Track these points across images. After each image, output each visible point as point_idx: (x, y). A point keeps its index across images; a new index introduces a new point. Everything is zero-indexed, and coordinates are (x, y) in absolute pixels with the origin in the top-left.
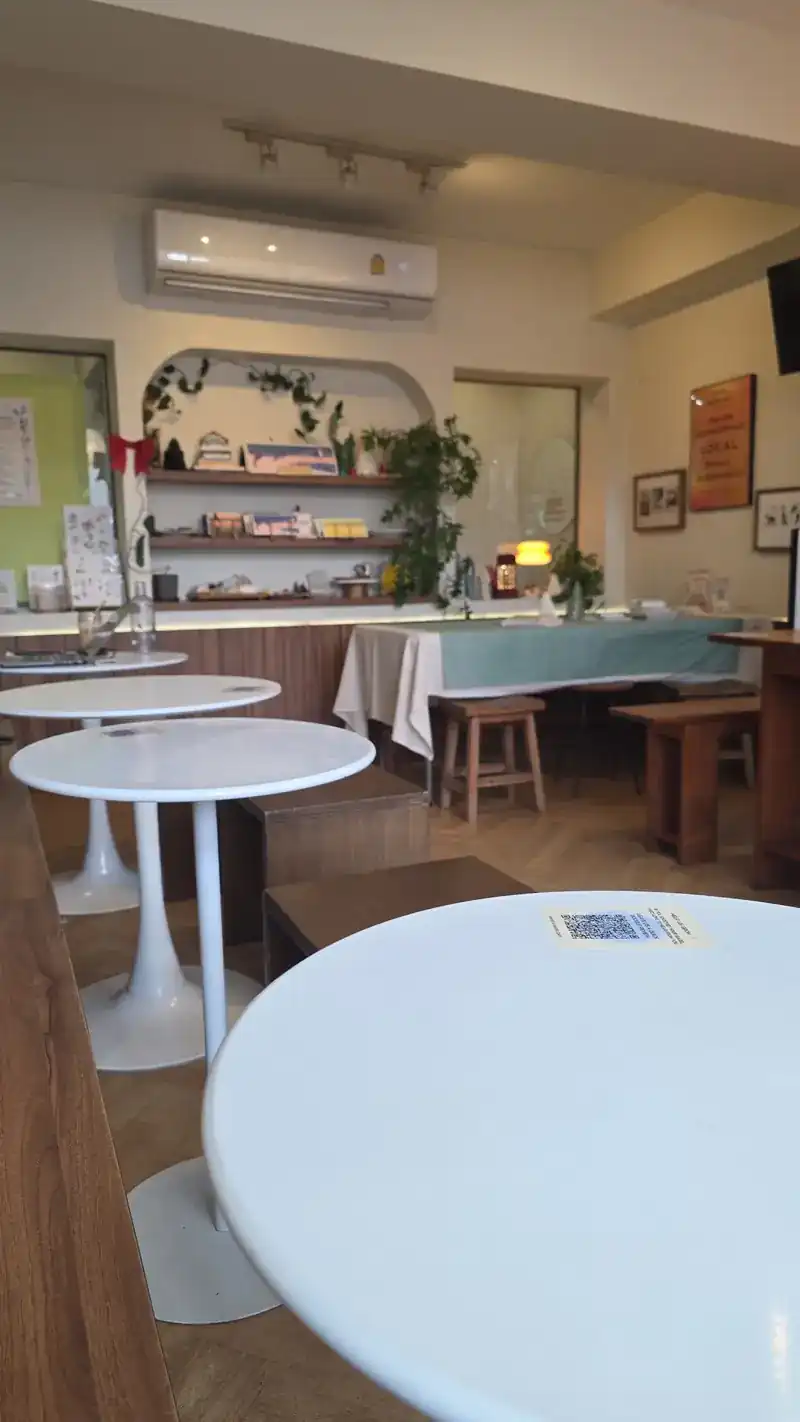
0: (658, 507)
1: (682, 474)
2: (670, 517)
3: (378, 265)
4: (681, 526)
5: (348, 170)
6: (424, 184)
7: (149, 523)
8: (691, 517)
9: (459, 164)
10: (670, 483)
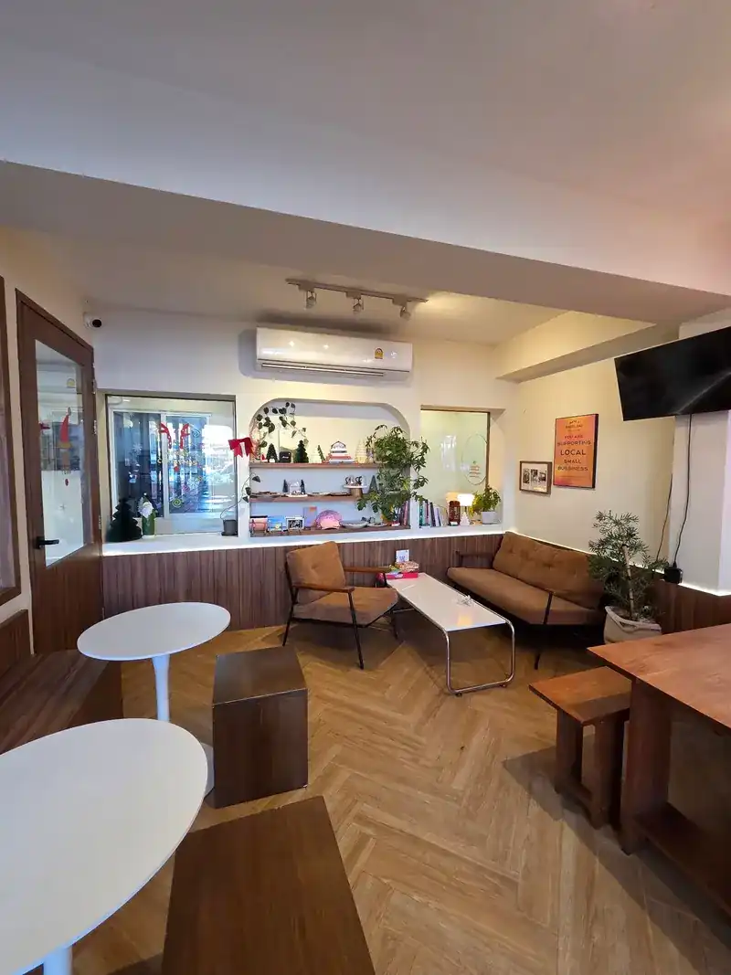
0: (533, 480)
1: (550, 464)
2: (542, 488)
3: (379, 354)
4: (548, 493)
5: (359, 304)
6: (403, 312)
7: (248, 490)
8: (553, 488)
9: (424, 300)
10: (543, 469)
